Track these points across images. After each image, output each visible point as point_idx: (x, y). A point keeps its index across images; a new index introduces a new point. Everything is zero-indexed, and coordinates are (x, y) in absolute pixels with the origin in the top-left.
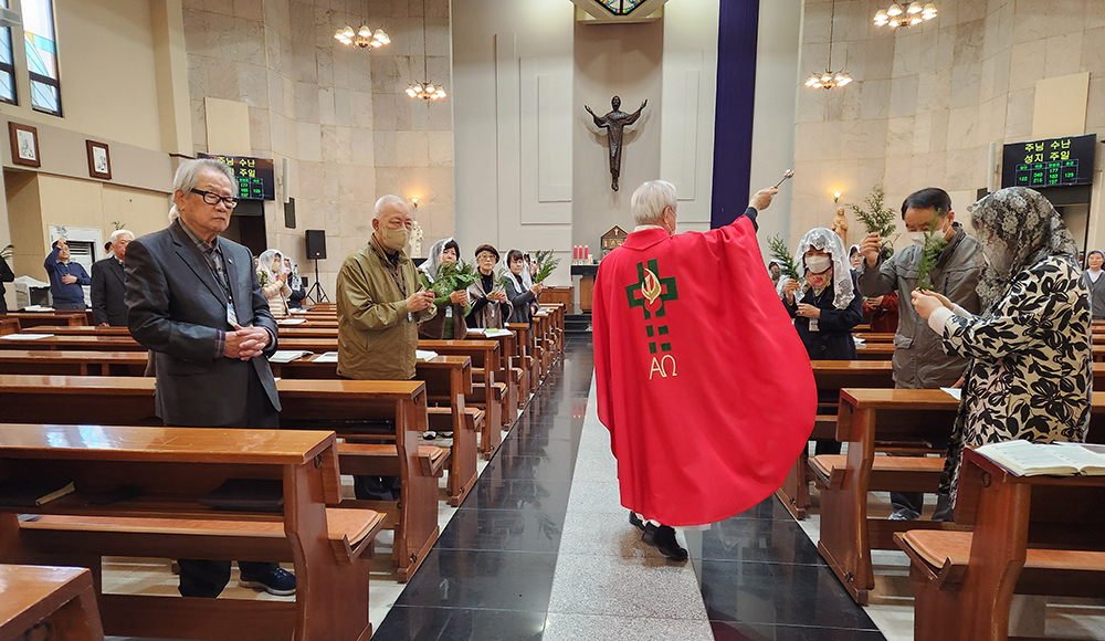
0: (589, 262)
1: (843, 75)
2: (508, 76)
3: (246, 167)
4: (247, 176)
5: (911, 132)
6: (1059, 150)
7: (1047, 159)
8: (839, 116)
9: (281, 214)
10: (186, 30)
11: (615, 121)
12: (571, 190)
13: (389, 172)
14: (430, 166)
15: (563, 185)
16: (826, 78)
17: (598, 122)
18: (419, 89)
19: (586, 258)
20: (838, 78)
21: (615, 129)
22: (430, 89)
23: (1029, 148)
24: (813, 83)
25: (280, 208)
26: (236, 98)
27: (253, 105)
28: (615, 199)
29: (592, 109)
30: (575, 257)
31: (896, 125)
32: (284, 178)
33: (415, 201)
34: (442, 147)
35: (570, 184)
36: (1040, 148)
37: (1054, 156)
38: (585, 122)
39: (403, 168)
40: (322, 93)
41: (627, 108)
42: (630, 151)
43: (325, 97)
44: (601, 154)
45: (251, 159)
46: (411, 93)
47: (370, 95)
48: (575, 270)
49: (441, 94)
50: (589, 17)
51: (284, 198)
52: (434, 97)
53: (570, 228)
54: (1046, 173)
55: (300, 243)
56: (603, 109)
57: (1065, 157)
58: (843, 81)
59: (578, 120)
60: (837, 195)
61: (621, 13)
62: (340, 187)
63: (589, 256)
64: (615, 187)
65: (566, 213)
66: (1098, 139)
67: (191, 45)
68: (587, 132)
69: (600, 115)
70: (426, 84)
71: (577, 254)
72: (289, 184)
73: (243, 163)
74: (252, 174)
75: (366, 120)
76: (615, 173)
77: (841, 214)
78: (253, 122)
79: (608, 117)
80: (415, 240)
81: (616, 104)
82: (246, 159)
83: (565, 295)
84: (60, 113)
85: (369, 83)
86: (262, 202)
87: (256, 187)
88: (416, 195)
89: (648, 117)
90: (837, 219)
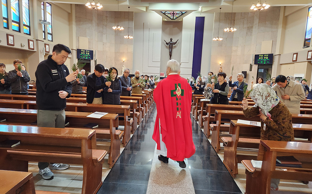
0: (164, 77)
1: (221, 38)
2: (146, 33)
3: (87, 52)
6: (266, 56)
7: (263, 58)
8: (221, 46)
9: (94, 63)
10: (76, 21)
11: (171, 44)
12: (160, 59)
13: (118, 54)
14: (128, 53)
17: (167, 44)
18: (127, 36)
20: (220, 39)
21: (171, 45)
23: (260, 56)
24: (214, 39)
25: (94, 61)
26: (86, 37)
27: (89, 38)
31: (234, 48)
32: (95, 55)
33: (124, 60)
34: (131, 48)
36: (262, 56)
37: (265, 58)
38: (164, 44)
39: (121, 53)
41: (174, 41)
42: (174, 51)
43: (104, 36)
44: (167, 51)
45: (88, 50)
46: (125, 37)
48: (161, 78)
49: (132, 37)
50: (166, 20)
51: (95, 59)
52: (130, 38)
53: (159, 68)
54: (263, 61)
56: (168, 41)
57: (267, 58)
59: (162, 43)
60: (221, 63)
61: (173, 19)
62: (107, 57)
63: (164, 75)
64: (170, 59)
65: (159, 64)
66: (274, 55)
67: (77, 25)
68: (164, 46)
69: (167, 42)
70: (129, 35)
71: (161, 74)
72: (96, 56)
73: (86, 51)
74: (88, 54)
75: (113, 42)
76: (171, 56)
77: (221, 68)
78: (89, 42)
79: (169, 43)
80: (123, 70)
81: (171, 40)
84: (52, 41)
86: (90, 60)
87: (89, 56)
88: (124, 59)
89: (179, 43)
90: (220, 69)
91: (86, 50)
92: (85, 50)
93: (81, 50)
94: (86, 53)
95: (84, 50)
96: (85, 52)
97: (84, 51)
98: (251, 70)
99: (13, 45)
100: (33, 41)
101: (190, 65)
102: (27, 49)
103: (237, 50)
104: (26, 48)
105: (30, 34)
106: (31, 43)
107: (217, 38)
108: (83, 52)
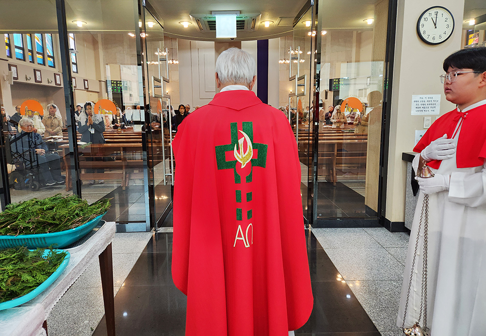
20: (287, 61)
23: (335, 80)
24: (281, 62)
36: (337, 80)
49: (177, 62)
73: (118, 82)
84: (77, 72)
94: (118, 85)
97: (115, 82)
98: (326, 98)
99: (41, 82)
100: (59, 75)
102: (55, 85)
104: (53, 84)
105: (54, 67)
106: (58, 77)
107: (284, 61)
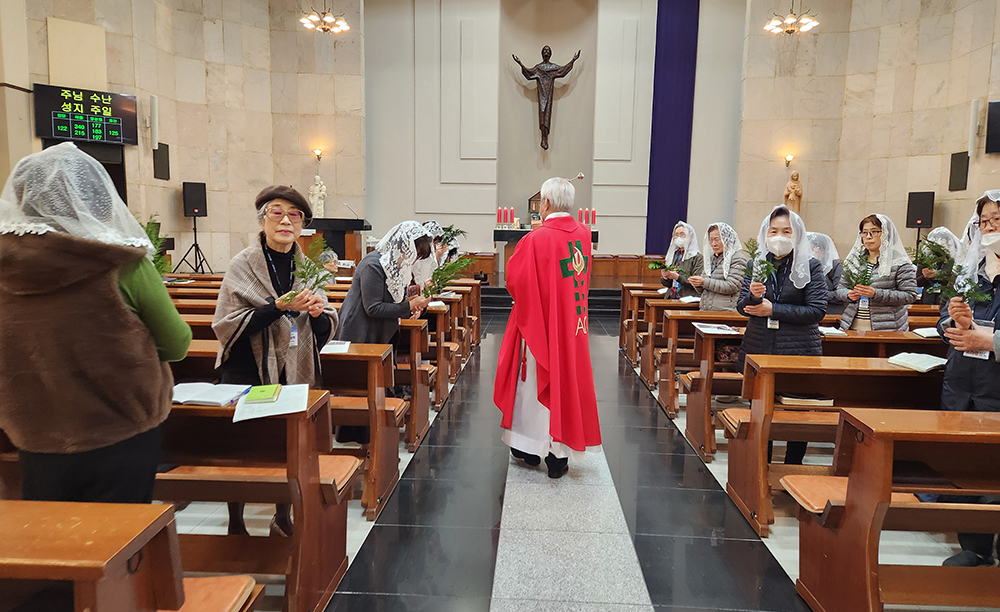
0: (515, 227)
3: (100, 103)
4: (100, 114)
5: (871, 90)
8: (791, 72)
9: (149, 163)
11: (545, 73)
12: (495, 146)
13: (288, 120)
14: (336, 114)
15: (487, 141)
16: (790, 20)
17: (527, 73)
18: (315, 18)
19: (512, 221)
20: (803, 21)
21: (545, 82)
22: (329, 19)
24: (773, 27)
25: (146, 154)
26: (91, 20)
27: (111, 29)
28: (545, 158)
29: (520, 59)
30: (499, 220)
31: (855, 82)
32: (151, 119)
33: (318, 152)
34: (351, 93)
35: (496, 141)
38: (513, 73)
39: (304, 116)
40: (208, 25)
41: (559, 60)
42: (562, 108)
43: (212, 32)
44: (529, 109)
45: (106, 95)
46: (307, 23)
47: (268, 32)
48: (499, 236)
49: (343, 25)
51: (152, 143)
52: (334, 29)
53: (495, 188)
55: (175, 197)
56: (533, 60)
58: (808, 24)
59: (504, 70)
60: (790, 158)
62: (228, 134)
63: (515, 219)
64: (545, 146)
65: (490, 171)
68: (514, 84)
69: (529, 66)
70: (324, 14)
71: (502, 216)
72: (158, 127)
74: (107, 113)
75: (264, 61)
76: (545, 129)
77: (795, 179)
78: (111, 51)
79: (538, 68)
80: (316, 197)
81: (546, 54)
82: (99, 94)
83: (488, 263)
85: (266, 18)
86: (123, 146)
87: (115, 127)
88: (320, 147)
89: (581, 70)
90: (791, 184)
91: (92, 93)
92: (87, 94)
93: (60, 89)
94: (95, 109)
95: (78, 91)
96: (87, 103)
97: (79, 97)
101: (640, 171)
103: (872, 91)
108: (71, 100)
